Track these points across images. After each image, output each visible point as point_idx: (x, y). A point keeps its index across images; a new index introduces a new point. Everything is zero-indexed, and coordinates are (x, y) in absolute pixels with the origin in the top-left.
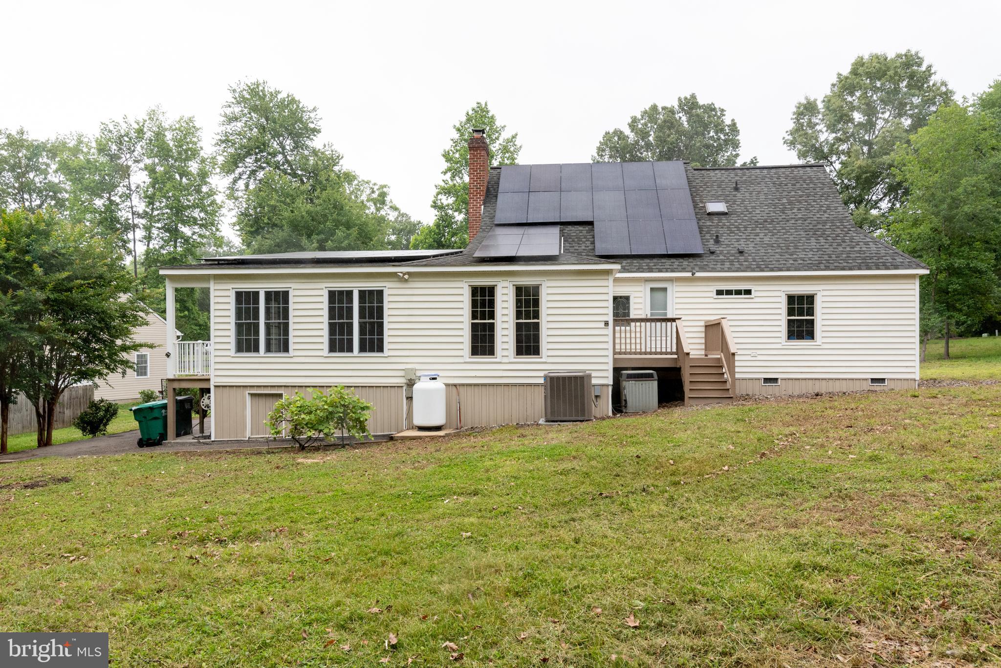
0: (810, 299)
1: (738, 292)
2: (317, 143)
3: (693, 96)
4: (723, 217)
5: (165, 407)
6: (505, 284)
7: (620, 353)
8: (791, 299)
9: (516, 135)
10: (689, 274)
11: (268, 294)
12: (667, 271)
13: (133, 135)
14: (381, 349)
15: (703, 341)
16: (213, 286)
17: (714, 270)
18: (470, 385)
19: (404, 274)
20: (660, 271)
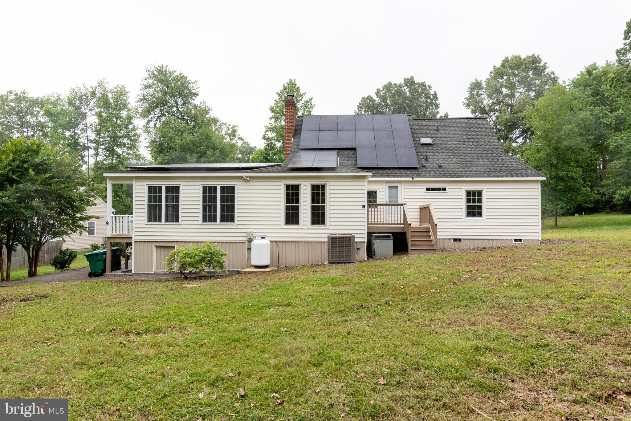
0: (479, 193)
1: (439, 189)
2: (196, 101)
3: (412, 78)
4: (430, 147)
5: (105, 253)
6: (306, 183)
7: (371, 224)
8: (469, 193)
9: (312, 98)
10: (411, 179)
11: (167, 188)
12: (398, 177)
13: (89, 95)
14: (233, 220)
15: (419, 217)
16: (135, 183)
17: (425, 176)
18: (285, 242)
19: (247, 177)
20: (394, 177)
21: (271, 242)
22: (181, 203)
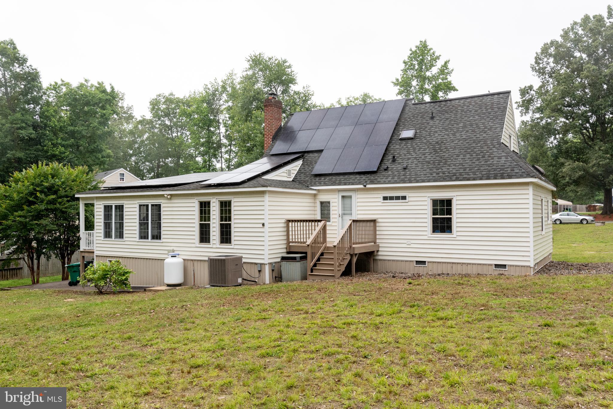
0: (449, 202)
1: (398, 198)
4: (410, 141)
6: (214, 200)
7: (293, 242)
8: (435, 202)
9: (449, 61)
10: (362, 186)
11: (116, 206)
12: (349, 185)
14: (160, 239)
16: (96, 203)
17: (379, 183)
18: (201, 261)
19: (168, 195)
20: (345, 184)
21: (184, 260)
22: (125, 221)
